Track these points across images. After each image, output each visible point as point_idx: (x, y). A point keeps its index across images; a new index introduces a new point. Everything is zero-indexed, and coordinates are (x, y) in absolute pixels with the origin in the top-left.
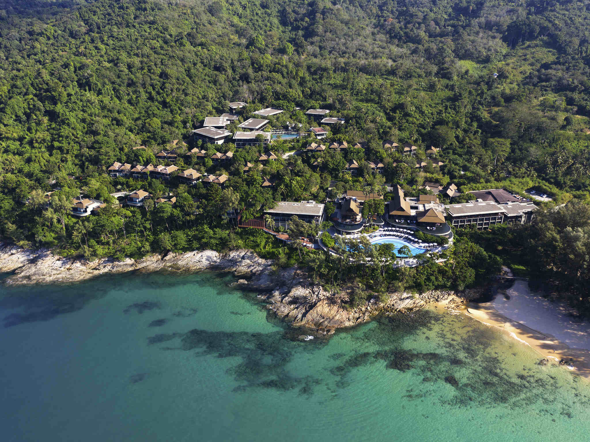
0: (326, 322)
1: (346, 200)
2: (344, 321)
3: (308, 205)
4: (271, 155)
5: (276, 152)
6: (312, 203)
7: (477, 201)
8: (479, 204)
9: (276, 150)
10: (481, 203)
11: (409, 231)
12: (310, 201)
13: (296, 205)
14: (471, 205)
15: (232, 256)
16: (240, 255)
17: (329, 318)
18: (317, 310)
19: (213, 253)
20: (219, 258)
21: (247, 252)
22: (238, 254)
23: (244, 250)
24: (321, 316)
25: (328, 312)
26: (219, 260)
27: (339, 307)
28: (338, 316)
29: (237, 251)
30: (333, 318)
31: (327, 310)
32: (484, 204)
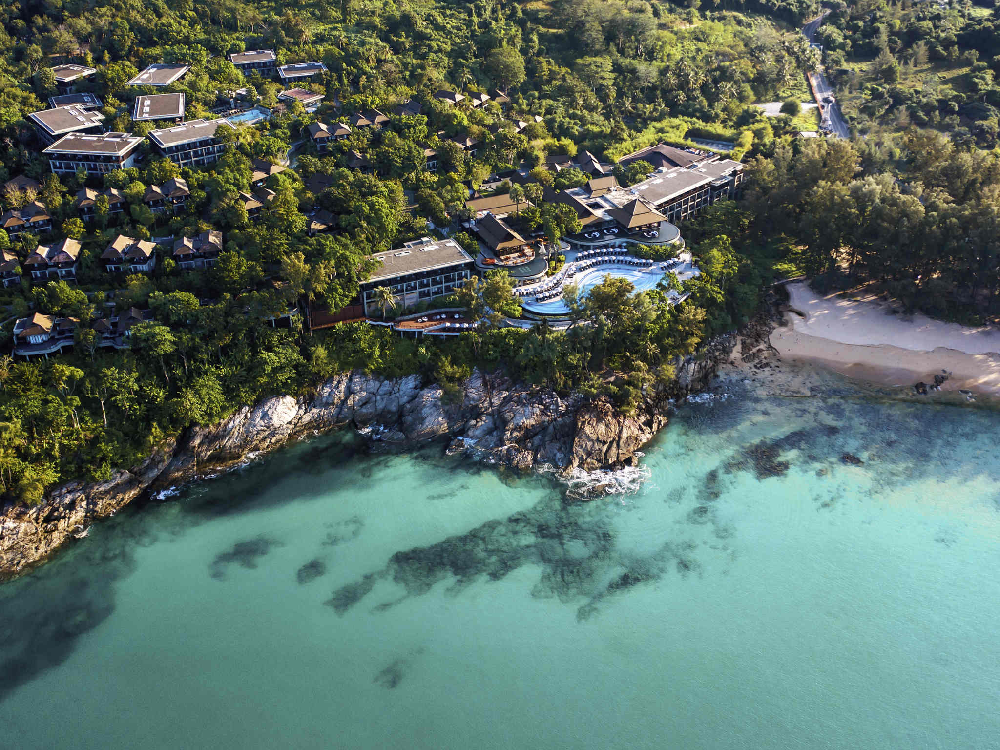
1: (477, 220)
3: (426, 248)
6: (429, 242)
7: (661, 171)
8: (668, 176)
10: (668, 173)
11: (618, 249)
12: (425, 239)
13: (404, 254)
14: (658, 180)
15: (326, 394)
16: (342, 387)
17: (614, 439)
18: (586, 434)
19: (284, 400)
20: (300, 408)
21: (351, 376)
22: (337, 387)
23: (344, 374)
24: (600, 442)
25: (607, 431)
26: (302, 412)
27: (615, 415)
28: (625, 430)
29: (332, 382)
30: (620, 438)
31: (602, 427)
32: (675, 175)
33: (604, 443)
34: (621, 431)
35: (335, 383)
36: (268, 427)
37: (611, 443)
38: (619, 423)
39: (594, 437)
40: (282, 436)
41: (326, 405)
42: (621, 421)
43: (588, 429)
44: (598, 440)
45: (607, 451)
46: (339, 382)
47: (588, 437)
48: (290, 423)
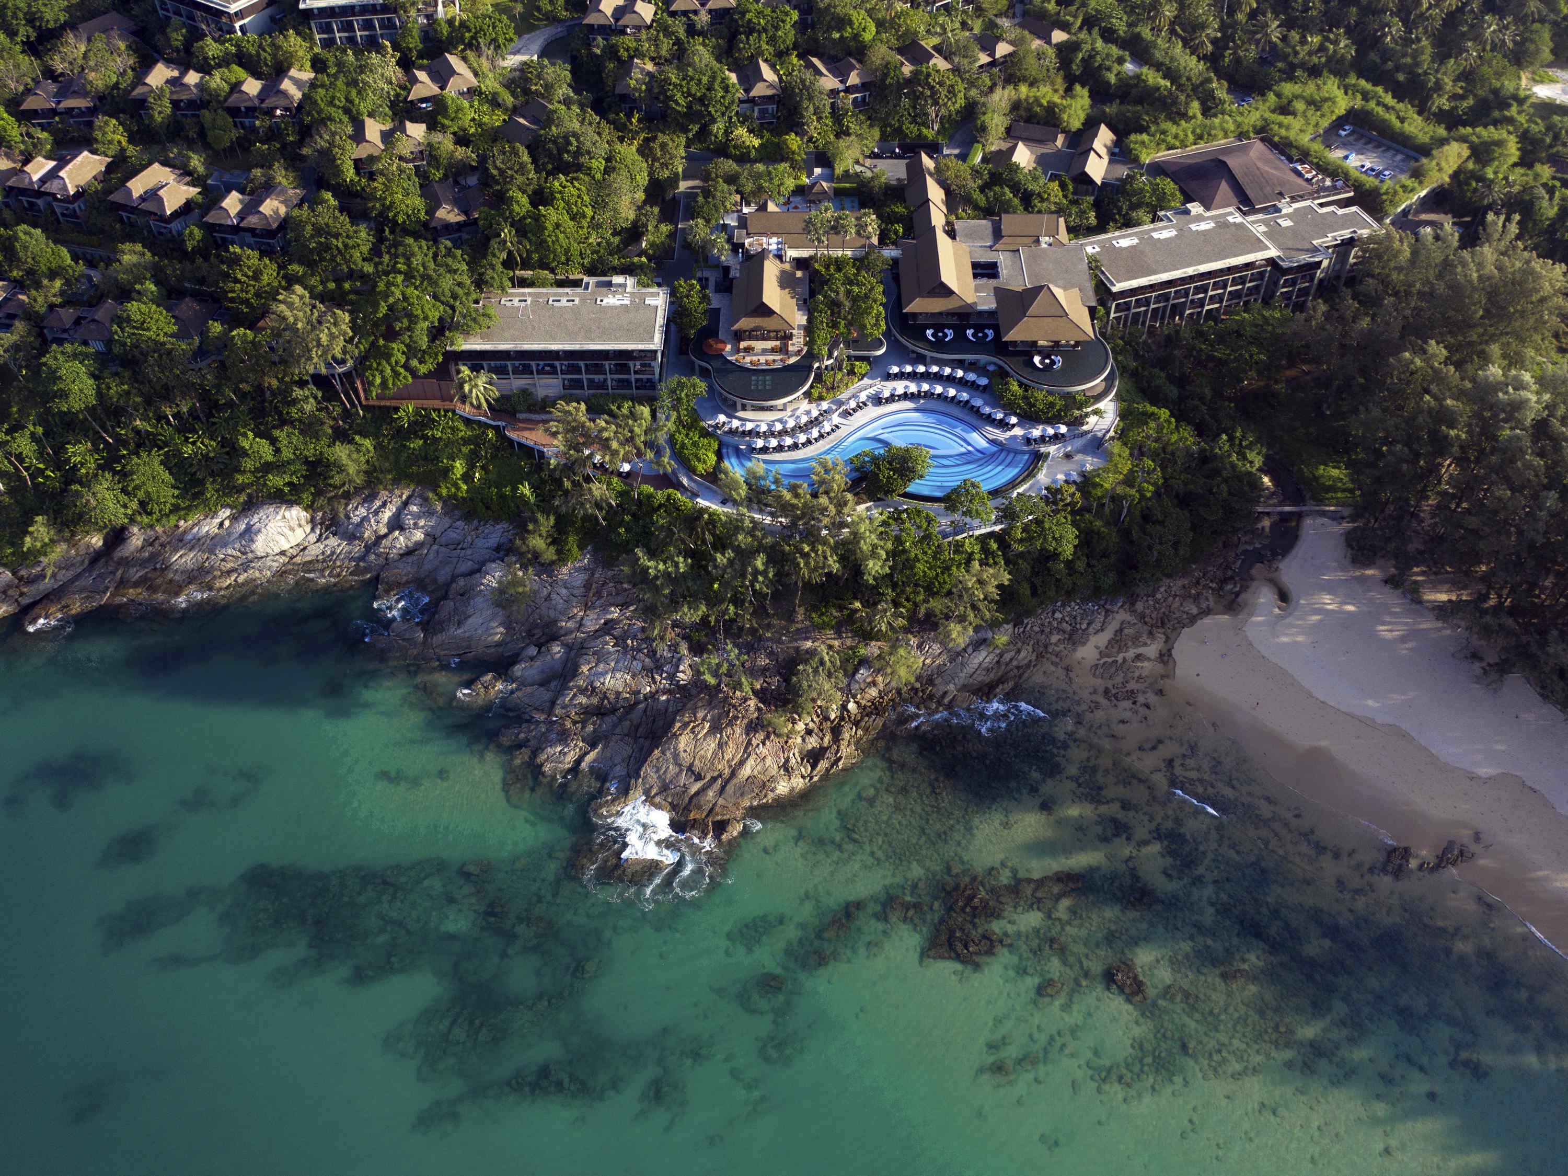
0: (711, 793)
1: (748, 256)
2: (773, 779)
3: (611, 300)
4: (453, 72)
5: (470, 54)
6: (624, 286)
7: (1187, 212)
8: (1193, 227)
9: (469, 46)
10: (1199, 218)
11: (971, 377)
12: (617, 279)
13: (564, 302)
14: (1164, 233)
15: (356, 520)
16: (387, 514)
17: (720, 776)
18: (675, 749)
19: (287, 514)
20: (313, 530)
21: (409, 498)
22: (376, 513)
23: (397, 492)
24: (693, 772)
25: (715, 754)
26: (313, 538)
27: (752, 727)
28: (751, 762)
29: (372, 501)
30: (733, 774)
31: (711, 745)
32: (1210, 225)
33: (699, 777)
34: (742, 763)
35: (378, 503)
36: (244, 553)
37: (714, 779)
38: (749, 743)
39: (686, 759)
40: (260, 574)
41: (351, 537)
42: (754, 742)
43: (684, 742)
44: (690, 768)
45: (697, 793)
46: (384, 505)
47: (676, 756)
48: (283, 553)
